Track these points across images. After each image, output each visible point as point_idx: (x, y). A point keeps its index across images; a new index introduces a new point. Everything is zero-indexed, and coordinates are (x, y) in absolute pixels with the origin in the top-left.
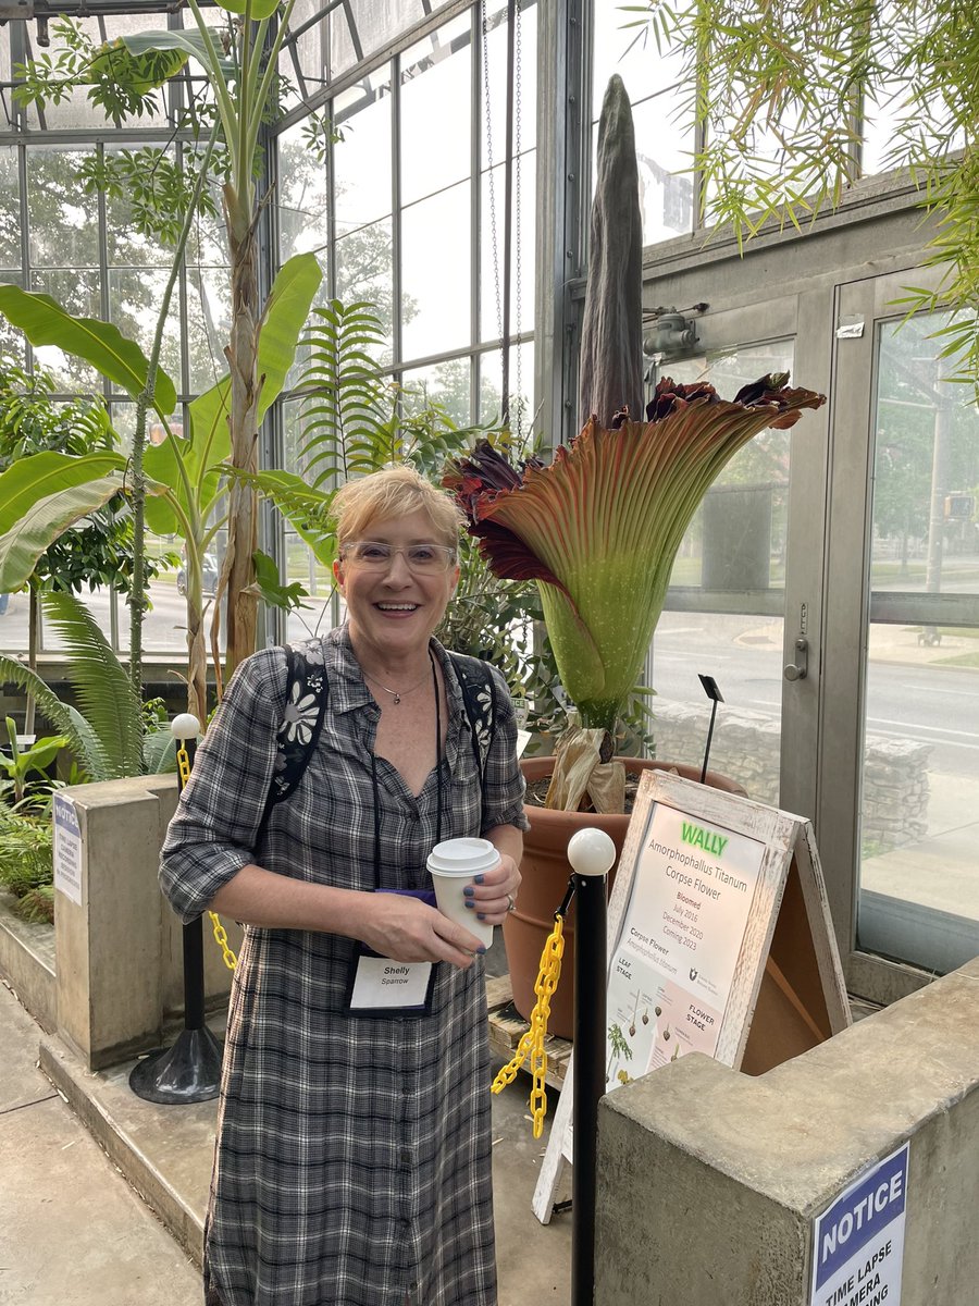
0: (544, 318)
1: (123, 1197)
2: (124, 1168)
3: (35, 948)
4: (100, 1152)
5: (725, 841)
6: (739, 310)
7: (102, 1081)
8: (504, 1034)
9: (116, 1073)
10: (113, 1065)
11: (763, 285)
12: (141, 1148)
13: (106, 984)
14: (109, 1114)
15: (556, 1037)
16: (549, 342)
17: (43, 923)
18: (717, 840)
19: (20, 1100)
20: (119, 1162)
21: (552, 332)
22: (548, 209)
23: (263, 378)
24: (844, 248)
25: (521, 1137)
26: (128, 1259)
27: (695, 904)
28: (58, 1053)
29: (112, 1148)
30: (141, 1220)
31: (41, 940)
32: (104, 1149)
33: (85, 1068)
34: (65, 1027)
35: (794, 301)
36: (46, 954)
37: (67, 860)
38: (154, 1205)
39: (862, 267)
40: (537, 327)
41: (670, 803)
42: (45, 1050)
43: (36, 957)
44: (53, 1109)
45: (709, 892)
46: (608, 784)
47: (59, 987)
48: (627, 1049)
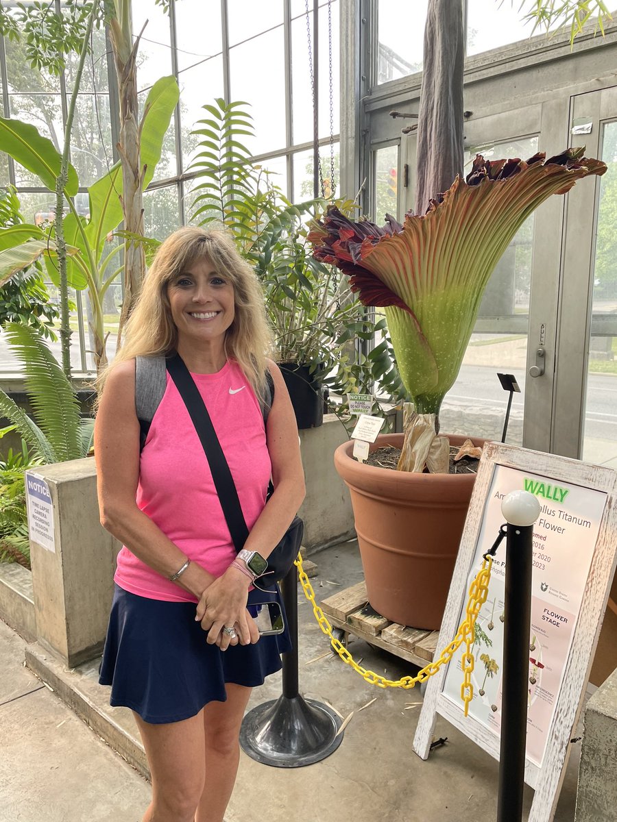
0: (347, 125)
1: (110, 760)
2: (107, 738)
3: (10, 581)
4: (86, 727)
5: (566, 492)
6: (495, 117)
7: (79, 676)
8: (369, 627)
9: (89, 668)
10: (84, 663)
11: (513, 98)
12: (120, 724)
13: (77, 607)
14: (91, 700)
15: (407, 627)
16: (352, 142)
17: (11, 563)
18: (558, 491)
19: (17, 693)
20: (102, 734)
21: (354, 134)
22: (349, 44)
23: (145, 167)
24: (576, 70)
25: (389, 696)
26: (126, 808)
27: (541, 537)
28: (41, 656)
29: (95, 723)
30: (128, 778)
31: (13, 575)
32: (88, 724)
33: (64, 666)
34: (44, 637)
35: (539, 108)
36: (19, 585)
37: (41, 520)
38: (136, 764)
39: (592, 83)
40: (342, 131)
41: (511, 465)
42: (30, 654)
43: (13, 589)
44: (43, 697)
45: (553, 528)
46: (438, 453)
47: (37, 610)
48: (487, 639)
